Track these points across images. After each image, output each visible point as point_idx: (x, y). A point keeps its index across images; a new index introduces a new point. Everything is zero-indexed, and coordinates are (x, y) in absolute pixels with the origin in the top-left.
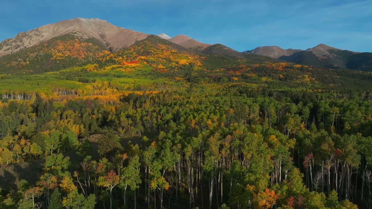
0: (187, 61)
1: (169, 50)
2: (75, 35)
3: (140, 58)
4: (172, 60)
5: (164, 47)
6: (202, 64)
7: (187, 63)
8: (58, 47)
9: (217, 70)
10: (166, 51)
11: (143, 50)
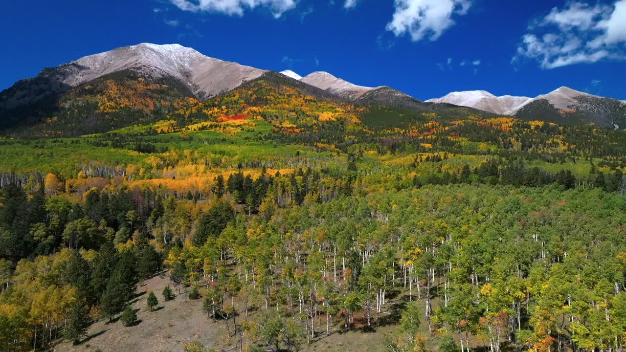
0: (333, 114)
1: (301, 97)
2: (139, 71)
3: (250, 110)
4: (307, 113)
5: (292, 91)
6: (360, 119)
7: (333, 119)
8: (108, 92)
9: (388, 131)
10: (296, 97)
11: (255, 96)
